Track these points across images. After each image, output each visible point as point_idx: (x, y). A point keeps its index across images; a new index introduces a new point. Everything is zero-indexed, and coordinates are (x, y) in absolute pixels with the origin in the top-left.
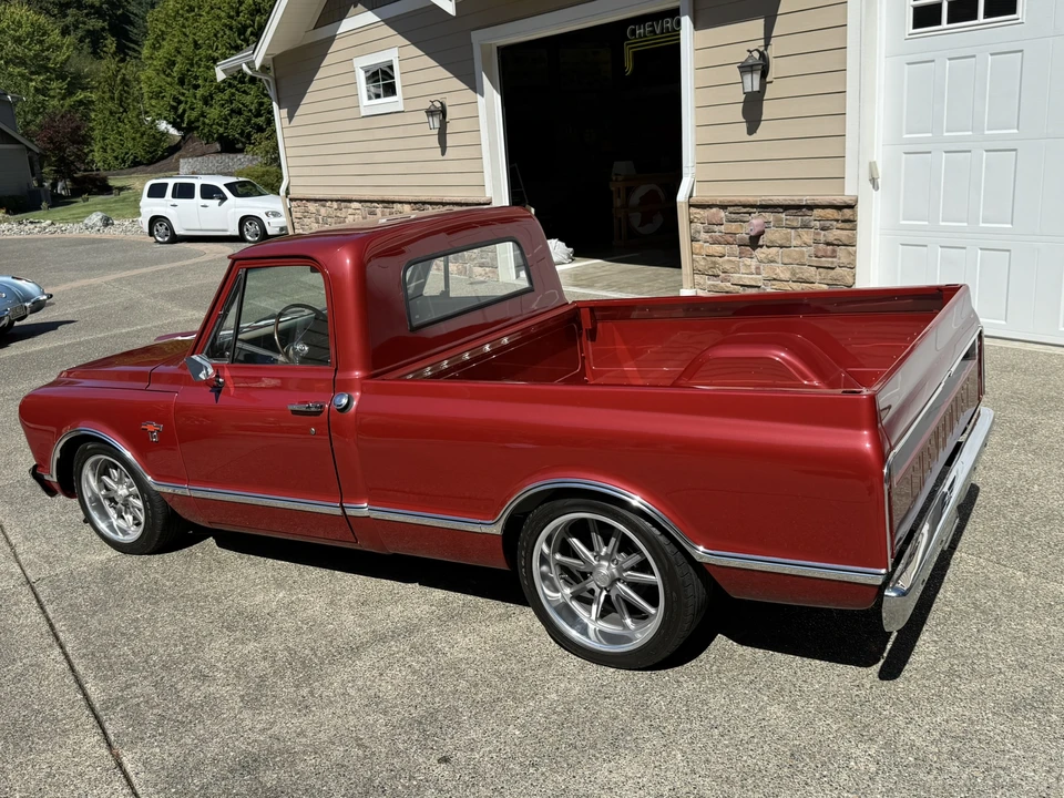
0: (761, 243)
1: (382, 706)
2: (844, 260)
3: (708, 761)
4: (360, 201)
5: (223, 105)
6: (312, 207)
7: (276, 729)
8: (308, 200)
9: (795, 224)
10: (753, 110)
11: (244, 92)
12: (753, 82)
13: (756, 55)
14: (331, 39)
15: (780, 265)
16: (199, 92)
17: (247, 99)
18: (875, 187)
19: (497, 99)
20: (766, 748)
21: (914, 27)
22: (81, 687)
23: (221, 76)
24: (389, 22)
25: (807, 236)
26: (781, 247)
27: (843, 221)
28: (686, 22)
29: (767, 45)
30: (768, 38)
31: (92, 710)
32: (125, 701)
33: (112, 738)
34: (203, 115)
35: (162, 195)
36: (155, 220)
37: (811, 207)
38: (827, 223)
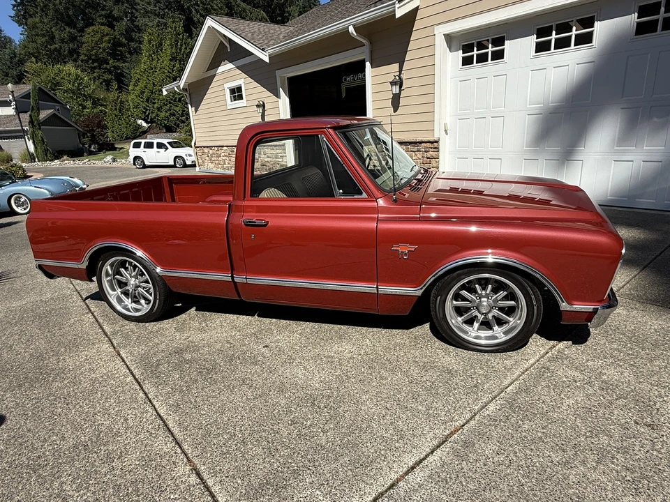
1: (238, 329)
2: (435, 165)
3: (380, 342)
4: (227, 146)
5: (166, 112)
6: (206, 150)
7: (191, 339)
8: (204, 147)
9: (414, 150)
10: (396, 102)
11: (176, 106)
12: (396, 89)
13: (397, 78)
14: (214, 76)
16: (156, 106)
17: (177, 109)
18: (447, 134)
19: (287, 100)
20: (404, 336)
21: (463, 66)
22: (101, 328)
23: (165, 93)
24: (238, 68)
25: (419, 155)
27: (434, 148)
28: (368, 65)
29: (400, 74)
30: (400, 71)
31: (107, 336)
32: (122, 331)
33: (116, 345)
34: (157, 115)
35: (139, 147)
36: (136, 158)
37: (421, 143)
38: (427, 149)
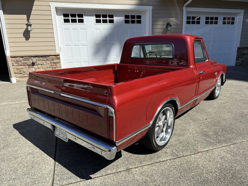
0: (36, 64)
2: (59, 66)
9: (45, 60)
10: (27, 35)
15: (42, 69)
21: (64, 22)
25: (48, 62)
26: (41, 65)
27: (57, 58)
30: (28, 19)
37: (48, 56)
38: (54, 59)
